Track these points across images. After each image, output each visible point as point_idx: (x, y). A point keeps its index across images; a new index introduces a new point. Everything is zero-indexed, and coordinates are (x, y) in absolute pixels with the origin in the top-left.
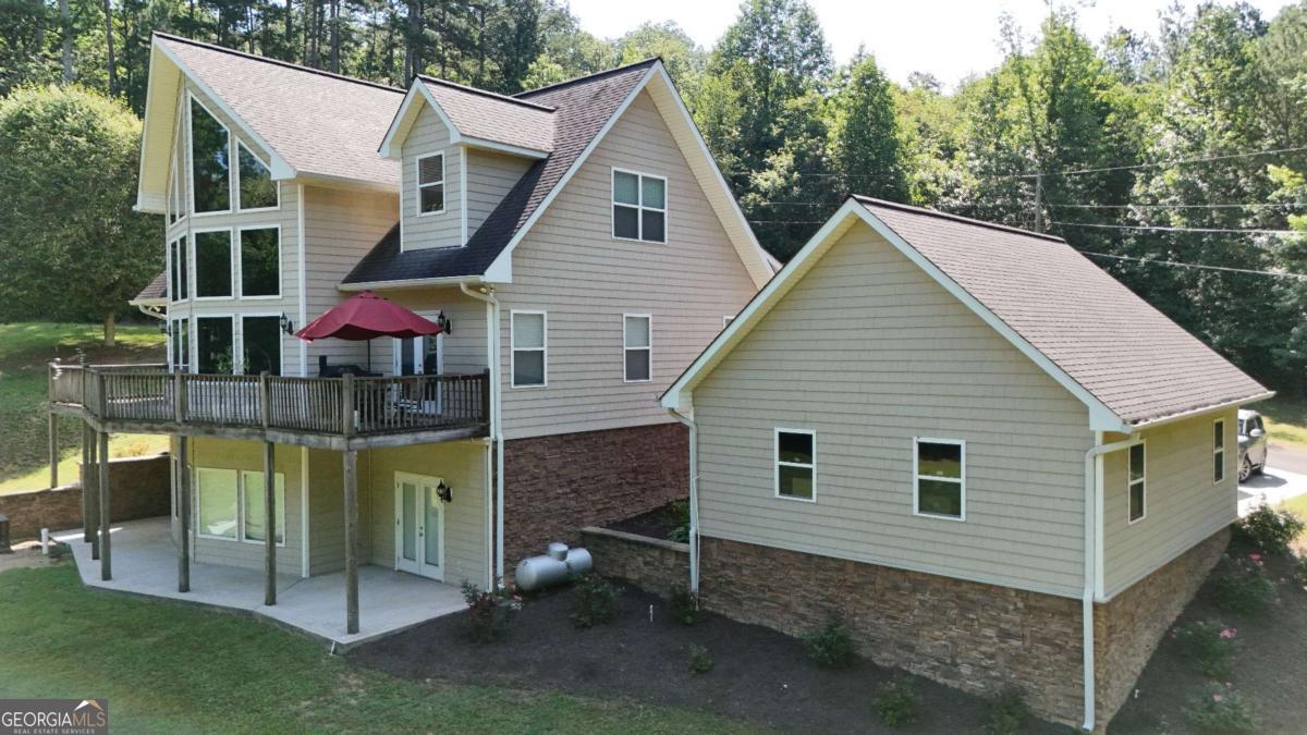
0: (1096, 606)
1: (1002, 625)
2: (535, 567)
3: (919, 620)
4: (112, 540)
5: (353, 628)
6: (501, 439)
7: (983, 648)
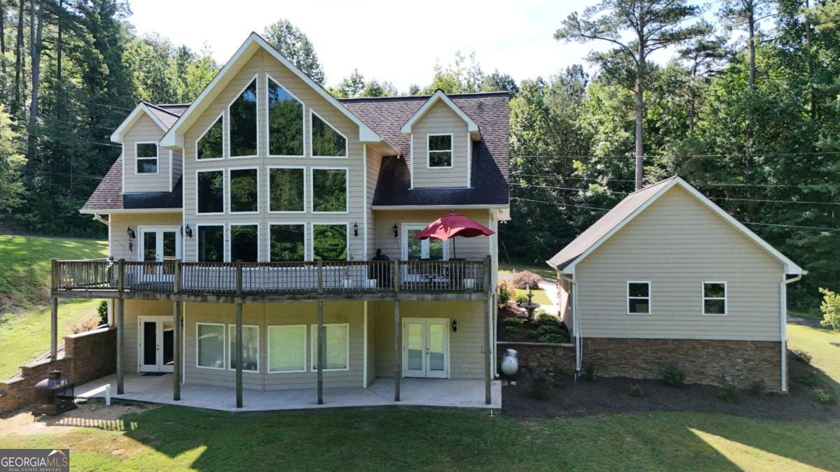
1: (745, 357)
3: (706, 361)
5: (489, 400)
7: (737, 368)
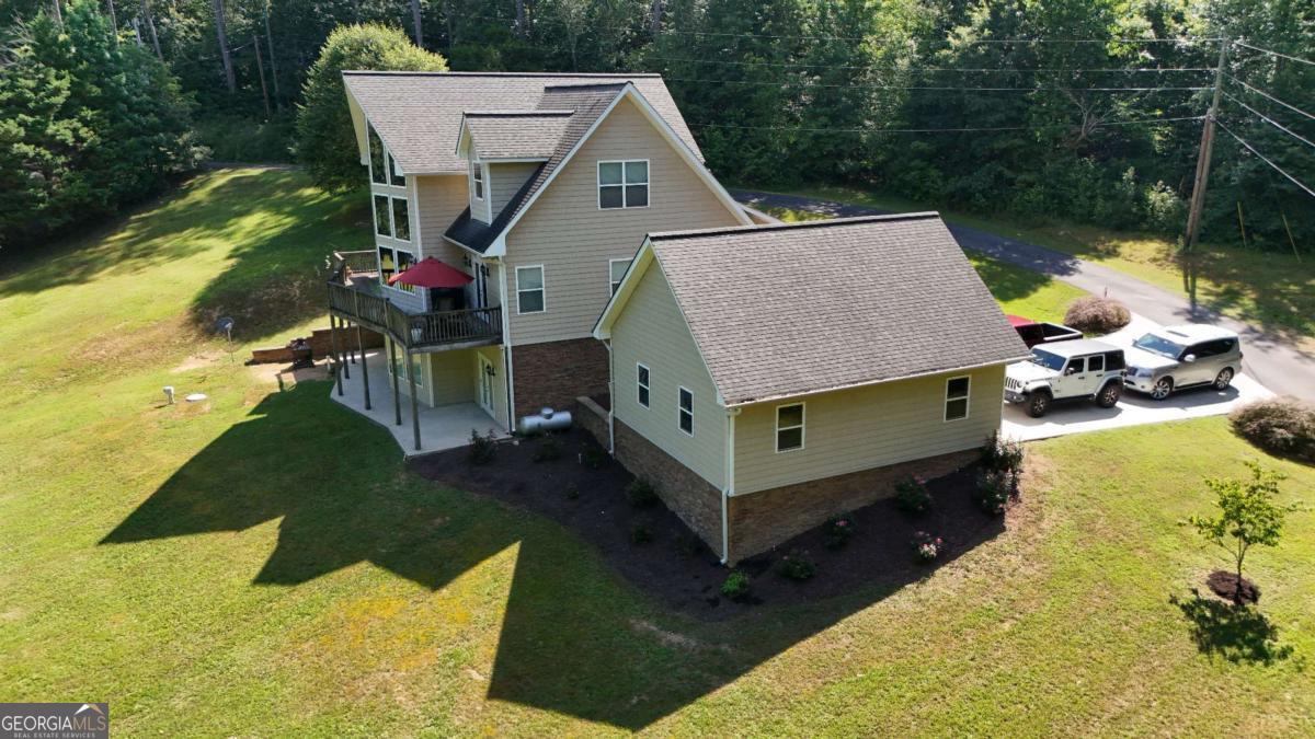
0: (728, 498)
2: (530, 422)
4: (368, 363)
5: (418, 447)
6: (509, 346)
